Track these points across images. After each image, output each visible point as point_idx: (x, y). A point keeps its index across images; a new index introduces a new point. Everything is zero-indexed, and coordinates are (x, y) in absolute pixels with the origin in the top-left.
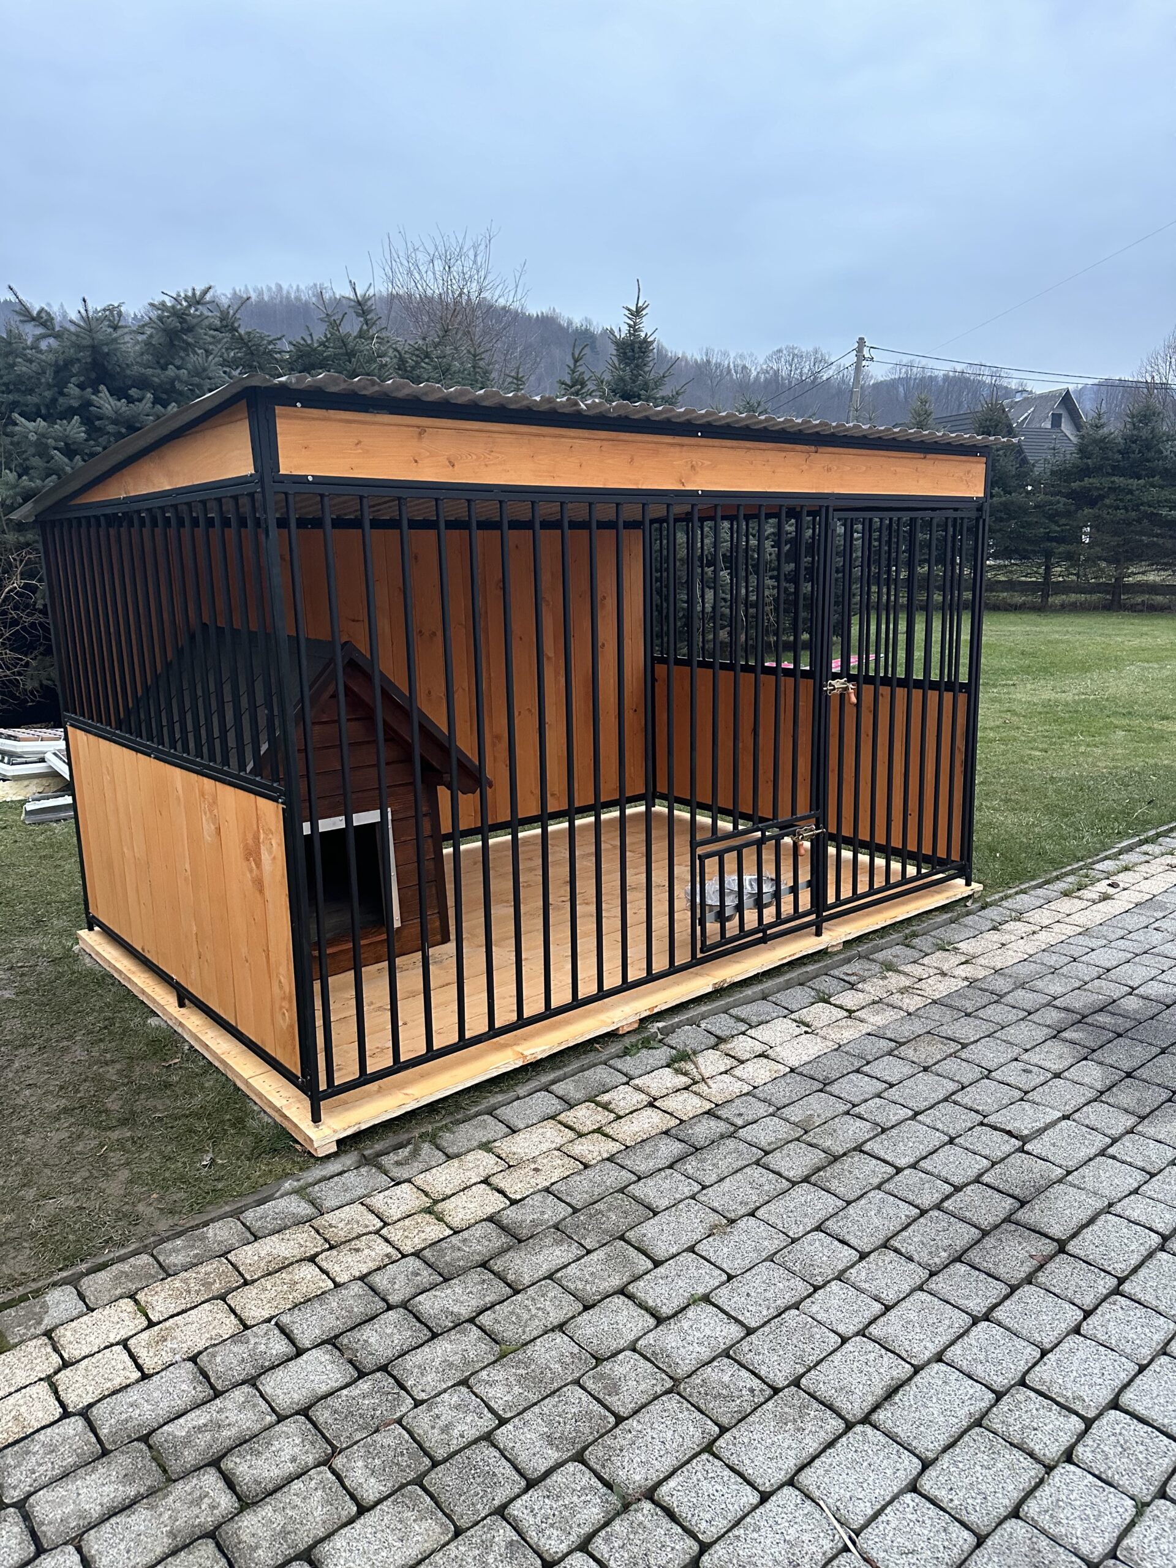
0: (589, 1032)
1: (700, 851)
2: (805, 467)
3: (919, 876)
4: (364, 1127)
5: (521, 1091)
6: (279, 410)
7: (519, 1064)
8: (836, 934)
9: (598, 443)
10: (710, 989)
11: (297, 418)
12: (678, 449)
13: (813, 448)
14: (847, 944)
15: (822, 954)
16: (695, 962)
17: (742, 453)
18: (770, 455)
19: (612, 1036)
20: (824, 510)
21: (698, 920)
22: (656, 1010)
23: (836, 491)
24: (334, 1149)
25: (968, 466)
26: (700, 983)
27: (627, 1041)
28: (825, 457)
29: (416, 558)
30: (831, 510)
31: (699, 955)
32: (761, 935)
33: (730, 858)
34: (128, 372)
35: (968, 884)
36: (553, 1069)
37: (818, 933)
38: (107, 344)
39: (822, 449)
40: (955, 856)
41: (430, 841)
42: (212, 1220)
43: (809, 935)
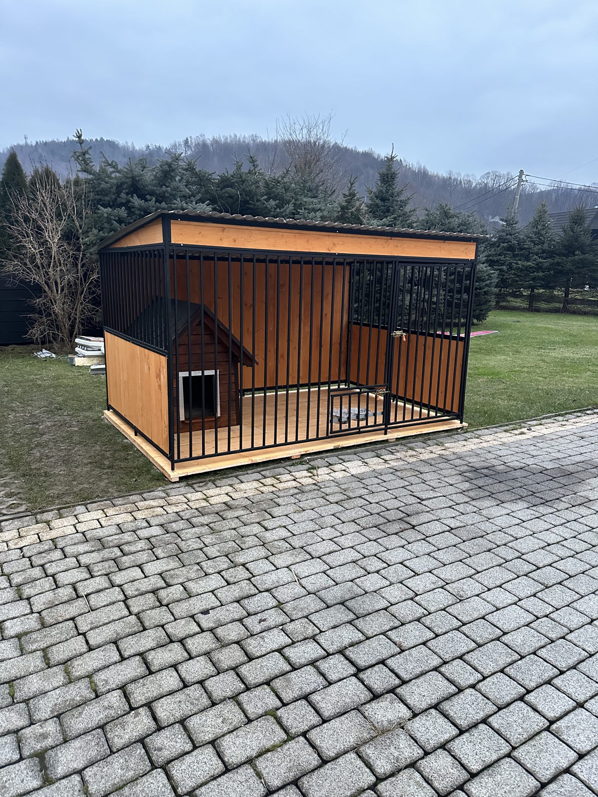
0: (279, 456)
1: (331, 393)
2: (385, 245)
3: (436, 417)
4: (189, 474)
5: (249, 472)
6: (172, 221)
7: (250, 463)
8: (392, 435)
9: (294, 235)
10: (332, 448)
11: (178, 224)
12: (328, 237)
13: (389, 238)
14: (397, 439)
15: (386, 441)
16: (327, 437)
17: (356, 239)
18: (369, 240)
19: (289, 459)
20: (394, 263)
21: (330, 421)
22: (308, 452)
23: (400, 255)
24: (178, 480)
25: (466, 246)
26: (330, 446)
27: (294, 462)
28: (394, 242)
29: (246, 274)
30: (397, 263)
31: (330, 435)
32: (358, 430)
33: (345, 400)
34: (146, 188)
35: (461, 423)
36: (263, 467)
37: (386, 434)
38: (138, 176)
39: (393, 238)
40: (455, 410)
41: (234, 384)
42: (132, 495)
43: (381, 434)
